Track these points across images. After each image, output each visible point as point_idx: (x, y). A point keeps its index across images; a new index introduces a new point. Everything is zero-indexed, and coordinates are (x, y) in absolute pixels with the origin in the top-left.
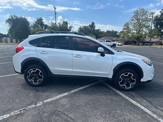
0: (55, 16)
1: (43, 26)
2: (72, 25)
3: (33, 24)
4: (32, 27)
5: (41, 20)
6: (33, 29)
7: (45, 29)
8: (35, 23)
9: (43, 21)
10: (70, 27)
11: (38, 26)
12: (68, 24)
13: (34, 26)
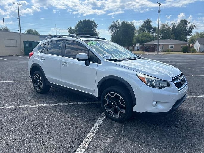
0: (159, 14)
1: (150, 30)
2: (194, 24)
3: (138, 28)
4: (138, 32)
5: (148, 23)
6: (138, 34)
7: (153, 33)
8: (141, 27)
9: (151, 23)
10: (190, 28)
11: (144, 30)
12: (187, 23)
13: (140, 30)
